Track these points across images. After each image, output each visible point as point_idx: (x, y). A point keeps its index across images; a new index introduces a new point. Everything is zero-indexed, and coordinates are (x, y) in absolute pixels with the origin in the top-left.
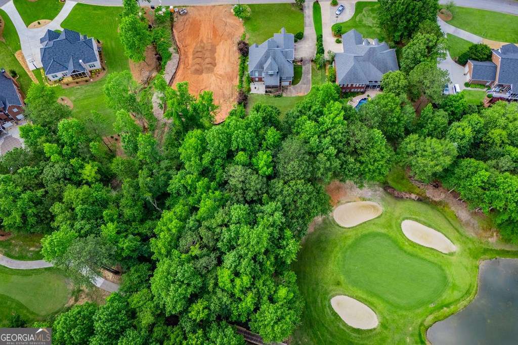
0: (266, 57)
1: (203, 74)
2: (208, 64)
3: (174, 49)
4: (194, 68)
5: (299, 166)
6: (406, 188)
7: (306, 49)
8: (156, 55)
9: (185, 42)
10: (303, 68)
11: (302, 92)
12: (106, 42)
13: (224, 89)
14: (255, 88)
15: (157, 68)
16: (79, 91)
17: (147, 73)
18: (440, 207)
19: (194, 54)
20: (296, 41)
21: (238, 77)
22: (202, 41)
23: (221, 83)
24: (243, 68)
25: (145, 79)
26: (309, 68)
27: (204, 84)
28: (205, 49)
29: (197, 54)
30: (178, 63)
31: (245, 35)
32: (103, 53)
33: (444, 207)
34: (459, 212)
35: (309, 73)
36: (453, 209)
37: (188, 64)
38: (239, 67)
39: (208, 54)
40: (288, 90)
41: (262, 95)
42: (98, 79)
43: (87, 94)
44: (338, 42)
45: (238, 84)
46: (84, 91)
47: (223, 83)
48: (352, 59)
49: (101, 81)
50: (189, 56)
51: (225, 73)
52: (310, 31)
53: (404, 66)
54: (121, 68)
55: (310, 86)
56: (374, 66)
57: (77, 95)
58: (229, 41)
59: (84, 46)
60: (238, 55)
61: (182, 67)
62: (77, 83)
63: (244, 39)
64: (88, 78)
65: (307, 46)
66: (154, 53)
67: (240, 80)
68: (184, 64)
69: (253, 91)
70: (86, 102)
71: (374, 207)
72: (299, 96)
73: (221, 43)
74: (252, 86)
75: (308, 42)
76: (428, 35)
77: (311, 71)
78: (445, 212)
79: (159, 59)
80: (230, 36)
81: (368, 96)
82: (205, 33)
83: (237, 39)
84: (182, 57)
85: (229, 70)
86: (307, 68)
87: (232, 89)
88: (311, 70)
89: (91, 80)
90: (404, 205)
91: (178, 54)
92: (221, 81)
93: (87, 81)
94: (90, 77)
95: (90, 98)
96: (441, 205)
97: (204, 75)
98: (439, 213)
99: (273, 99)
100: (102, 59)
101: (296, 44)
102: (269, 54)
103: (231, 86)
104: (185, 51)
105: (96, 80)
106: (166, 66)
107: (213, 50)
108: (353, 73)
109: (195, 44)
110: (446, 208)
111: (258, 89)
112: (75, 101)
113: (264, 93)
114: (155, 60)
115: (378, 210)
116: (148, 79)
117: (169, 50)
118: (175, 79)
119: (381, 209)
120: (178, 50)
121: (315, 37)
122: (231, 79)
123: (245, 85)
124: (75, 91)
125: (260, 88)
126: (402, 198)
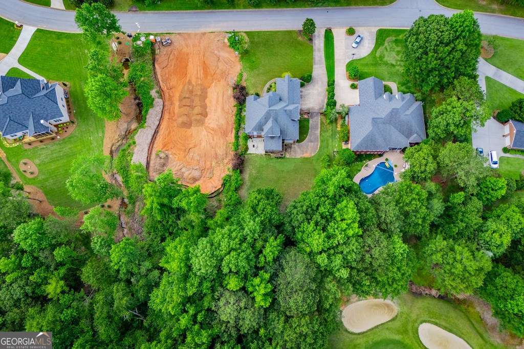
0: (266, 119)
1: (192, 128)
2: (197, 114)
3: (157, 92)
4: (180, 120)
5: (304, 300)
6: (426, 281)
7: (314, 97)
8: (135, 99)
9: (169, 83)
10: (311, 121)
11: (309, 152)
12: (75, 84)
13: (217, 149)
14: (254, 146)
15: (137, 117)
16: (44, 152)
17: (125, 126)
18: (463, 307)
19: (180, 100)
20: (302, 85)
21: (234, 131)
22: (190, 82)
23: (213, 140)
24: (239, 120)
25: (123, 133)
26: (318, 122)
27: (194, 141)
28: (194, 93)
29: (184, 100)
30: (162, 112)
31: (241, 75)
32: (71, 100)
33: (468, 306)
34: (485, 313)
35: (318, 129)
36: (478, 309)
37: (174, 113)
38: (234, 117)
39: (197, 101)
40: (292, 149)
41: (261, 155)
42: (66, 135)
43: (55, 155)
44: (354, 87)
45: (233, 140)
46: (50, 152)
47: (215, 139)
48: (370, 121)
49: (70, 138)
50: (175, 102)
51: (217, 125)
52: (319, 71)
53: (433, 135)
54: (93, 119)
55: (317, 145)
56: (395, 130)
57: (43, 157)
58: (223, 82)
59: (46, 101)
60: (233, 102)
61: (167, 117)
62: (41, 141)
63: (241, 80)
64: (54, 135)
65: (315, 92)
66: (133, 96)
67: (235, 137)
68: (170, 113)
69: (251, 150)
70: (53, 166)
71: (388, 306)
72: (304, 158)
73: (213, 84)
74: (250, 143)
75: (316, 87)
76: (465, 104)
77: (319, 126)
78: (469, 312)
79: (139, 105)
80: (224, 75)
81: (387, 160)
82: (194, 70)
83: (233, 79)
84: (166, 103)
85: (223, 122)
86: (315, 122)
87: (226, 148)
88: (319, 124)
89: (58, 137)
90: (423, 304)
91: (162, 99)
92: (213, 138)
93: (53, 139)
94: (56, 133)
95: (58, 160)
96: (465, 304)
97: (194, 130)
98: (463, 314)
99: (275, 160)
100: (70, 109)
101: (302, 89)
102: (270, 116)
103: (225, 143)
104: (170, 96)
105: (64, 137)
106: (147, 117)
107: (204, 96)
108: (370, 139)
109: (181, 87)
110: (470, 308)
111: (257, 148)
112: (39, 165)
113: (264, 153)
114: (134, 107)
115: (392, 310)
116: (126, 132)
117: (151, 94)
118: (158, 134)
119: (396, 309)
120: (161, 94)
121: (325, 79)
122: (225, 134)
123: (241, 142)
124: (39, 152)
125: (259, 146)
126: (421, 294)
